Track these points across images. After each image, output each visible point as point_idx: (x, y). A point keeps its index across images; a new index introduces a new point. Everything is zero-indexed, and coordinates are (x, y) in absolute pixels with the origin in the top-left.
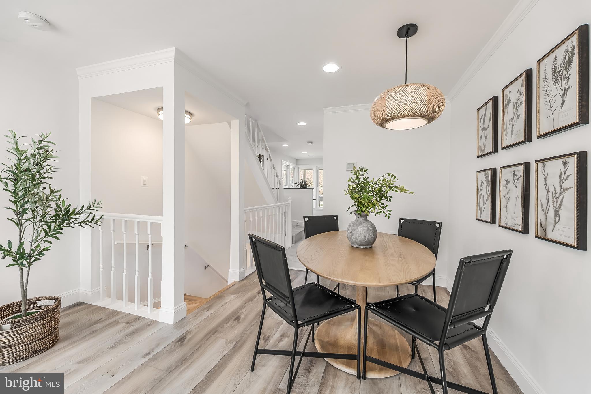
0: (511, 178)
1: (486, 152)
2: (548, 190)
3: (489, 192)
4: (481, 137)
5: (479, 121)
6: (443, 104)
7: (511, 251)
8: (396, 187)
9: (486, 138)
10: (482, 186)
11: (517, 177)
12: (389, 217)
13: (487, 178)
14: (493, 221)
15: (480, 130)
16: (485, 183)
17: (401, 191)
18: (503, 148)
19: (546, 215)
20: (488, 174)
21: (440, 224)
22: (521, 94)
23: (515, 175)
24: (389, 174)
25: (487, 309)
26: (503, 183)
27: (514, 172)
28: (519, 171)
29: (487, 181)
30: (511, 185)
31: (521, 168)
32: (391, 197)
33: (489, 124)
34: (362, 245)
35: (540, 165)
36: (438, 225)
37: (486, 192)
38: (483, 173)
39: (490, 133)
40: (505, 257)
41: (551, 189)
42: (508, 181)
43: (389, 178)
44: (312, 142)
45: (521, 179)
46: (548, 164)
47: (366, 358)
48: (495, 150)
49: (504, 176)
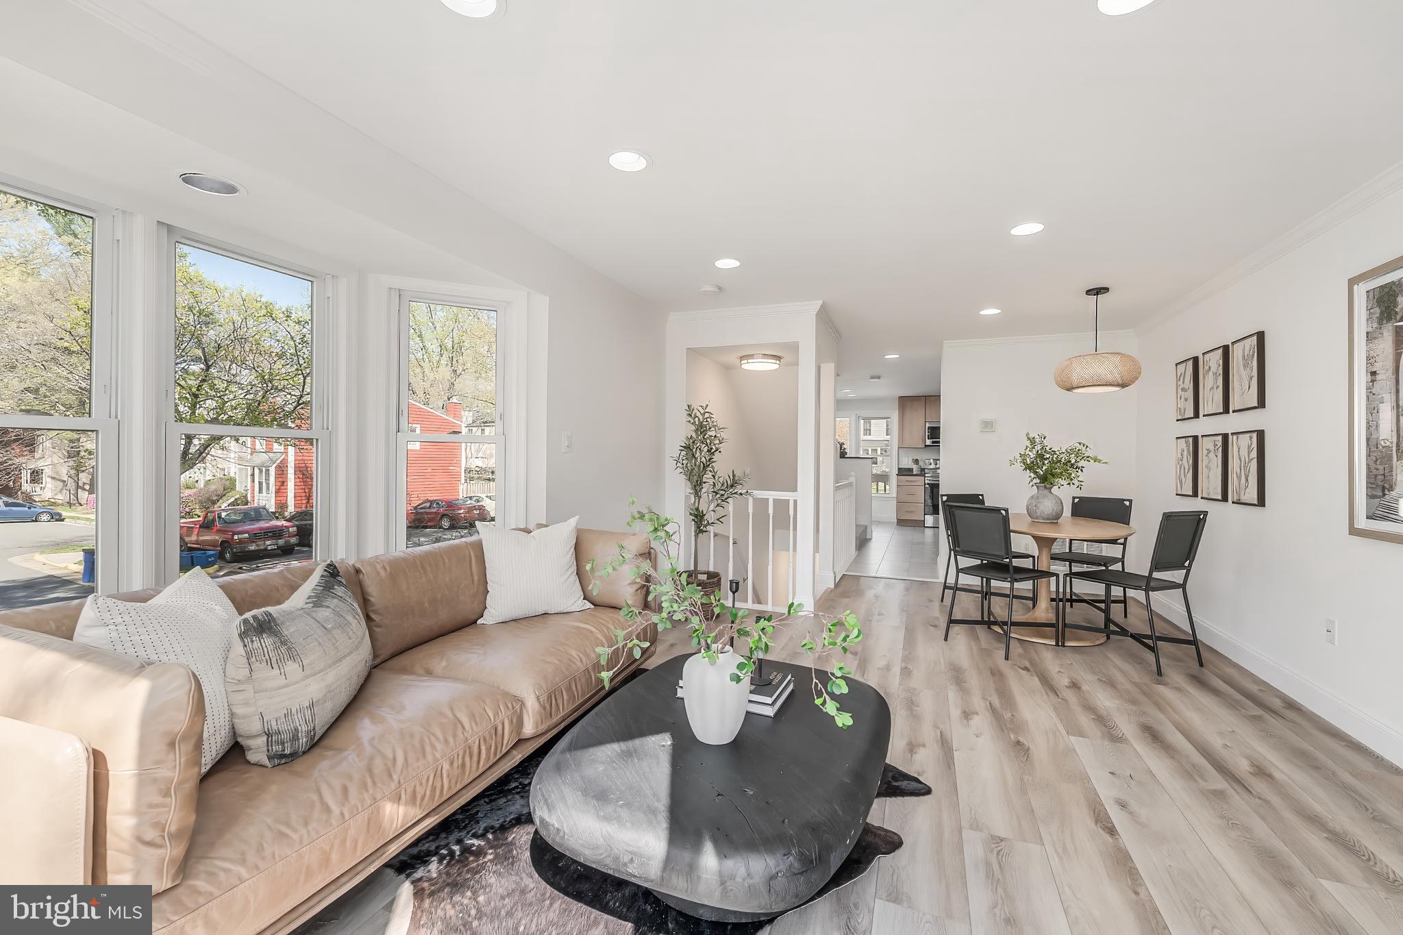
0: (1212, 448)
1: (1186, 417)
2: (1240, 460)
3: (1191, 462)
4: (1181, 398)
5: (1178, 380)
6: (1140, 373)
7: (1207, 512)
8: (1088, 457)
9: (1186, 400)
10: (1182, 454)
11: (1217, 447)
12: (1081, 488)
13: (1188, 446)
14: (1195, 494)
15: (1179, 390)
16: (1186, 451)
17: (1095, 461)
18: (1204, 416)
19: (1240, 481)
20: (1188, 441)
21: (1130, 501)
22: (1219, 366)
23: (1215, 445)
24: (1080, 444)
25: (1187, 564)
26: (1205, 452)
27: (1215, 441)
28: (1218, 441)
29: (1188, 450)
30: (1212, 455)
31: (1220, 438)
32: (1082, 467)
33: (1189, 384)
34: (1048, 519)
35: (1235, 437)
36: (1127, 503)
37: (1188, 462)
38: (1184, 440)
39: (1190, 394)
40: (1201, 517)
41: (1243, 459)
42: (1209, 451)
43: (1081, 447)
44: (879, 378)
45: (1221, 448)
46: (1240, 436)
47: (1065, 625)
48: (1196, 415)
49: (1205, 445)
